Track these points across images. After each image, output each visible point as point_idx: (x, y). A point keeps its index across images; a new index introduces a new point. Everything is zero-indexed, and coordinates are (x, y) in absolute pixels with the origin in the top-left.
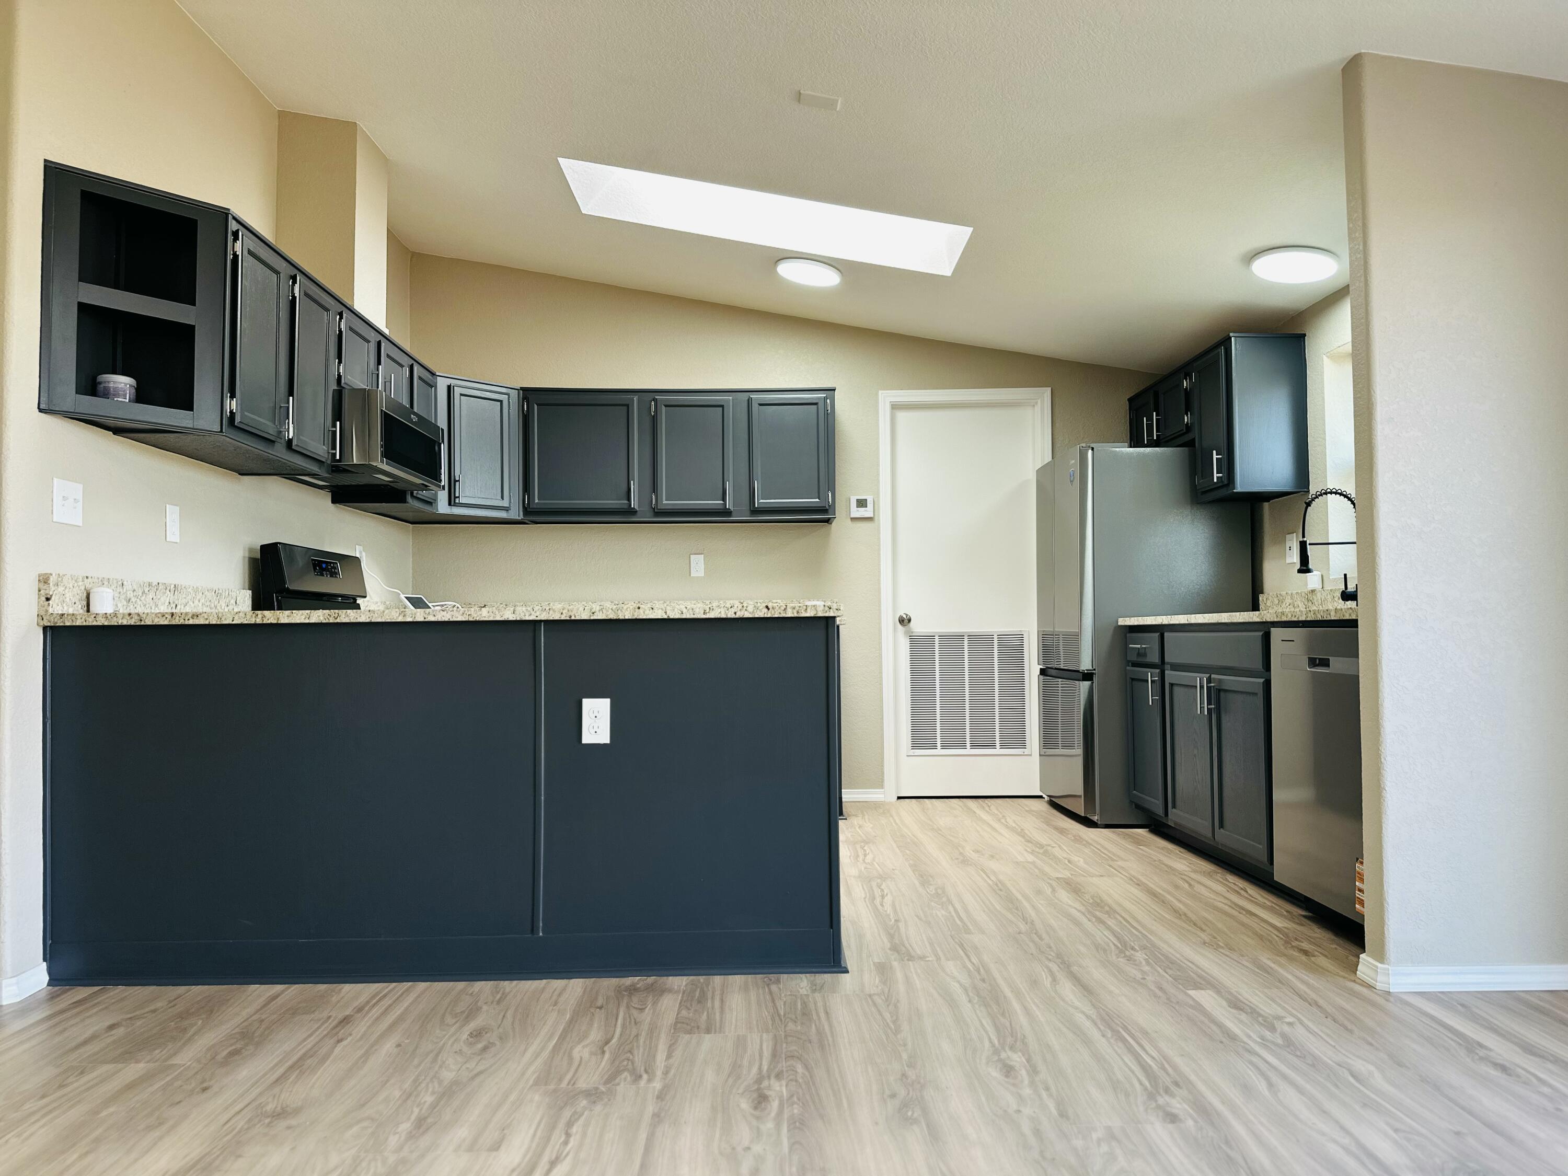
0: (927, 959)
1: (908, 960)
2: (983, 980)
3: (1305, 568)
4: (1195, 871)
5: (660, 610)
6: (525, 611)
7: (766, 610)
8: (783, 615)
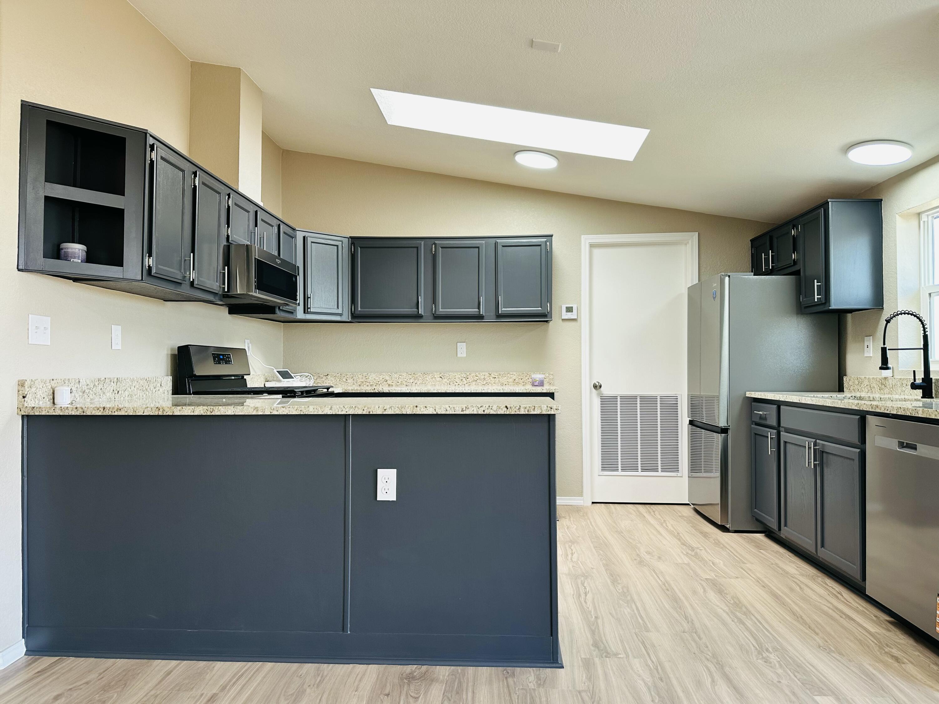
0: (620, 656)
1: (606, 657)
2: (661, 679)
3: (885, 365)
4: (802, 575)
5: (431, 408)
6: (338, 408)
7: (506, 409)
8: (518, 413)
